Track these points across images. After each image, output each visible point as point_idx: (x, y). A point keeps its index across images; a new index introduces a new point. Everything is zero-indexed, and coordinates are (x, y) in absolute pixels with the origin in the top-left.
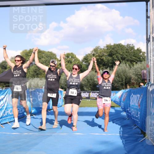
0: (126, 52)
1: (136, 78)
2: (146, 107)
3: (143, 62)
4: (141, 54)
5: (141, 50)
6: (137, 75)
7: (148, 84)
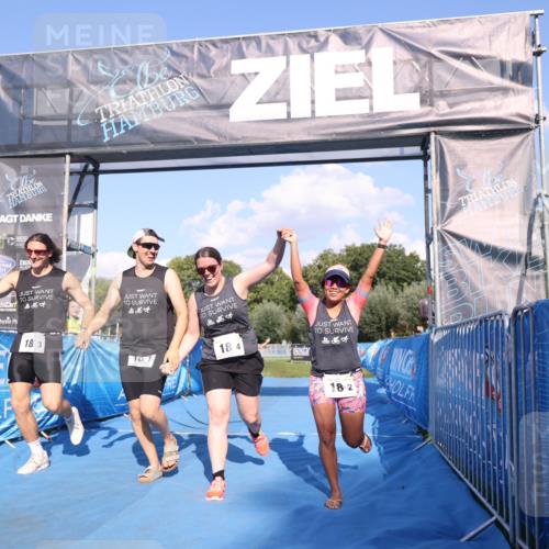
0: (388, 261)
1: (410, 315)
2: (427, 376)
3: (423, 283)
4: (419, 264)
5: (417, 256)
6: (410, 309)
7: (431, 328)
